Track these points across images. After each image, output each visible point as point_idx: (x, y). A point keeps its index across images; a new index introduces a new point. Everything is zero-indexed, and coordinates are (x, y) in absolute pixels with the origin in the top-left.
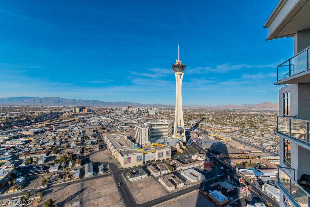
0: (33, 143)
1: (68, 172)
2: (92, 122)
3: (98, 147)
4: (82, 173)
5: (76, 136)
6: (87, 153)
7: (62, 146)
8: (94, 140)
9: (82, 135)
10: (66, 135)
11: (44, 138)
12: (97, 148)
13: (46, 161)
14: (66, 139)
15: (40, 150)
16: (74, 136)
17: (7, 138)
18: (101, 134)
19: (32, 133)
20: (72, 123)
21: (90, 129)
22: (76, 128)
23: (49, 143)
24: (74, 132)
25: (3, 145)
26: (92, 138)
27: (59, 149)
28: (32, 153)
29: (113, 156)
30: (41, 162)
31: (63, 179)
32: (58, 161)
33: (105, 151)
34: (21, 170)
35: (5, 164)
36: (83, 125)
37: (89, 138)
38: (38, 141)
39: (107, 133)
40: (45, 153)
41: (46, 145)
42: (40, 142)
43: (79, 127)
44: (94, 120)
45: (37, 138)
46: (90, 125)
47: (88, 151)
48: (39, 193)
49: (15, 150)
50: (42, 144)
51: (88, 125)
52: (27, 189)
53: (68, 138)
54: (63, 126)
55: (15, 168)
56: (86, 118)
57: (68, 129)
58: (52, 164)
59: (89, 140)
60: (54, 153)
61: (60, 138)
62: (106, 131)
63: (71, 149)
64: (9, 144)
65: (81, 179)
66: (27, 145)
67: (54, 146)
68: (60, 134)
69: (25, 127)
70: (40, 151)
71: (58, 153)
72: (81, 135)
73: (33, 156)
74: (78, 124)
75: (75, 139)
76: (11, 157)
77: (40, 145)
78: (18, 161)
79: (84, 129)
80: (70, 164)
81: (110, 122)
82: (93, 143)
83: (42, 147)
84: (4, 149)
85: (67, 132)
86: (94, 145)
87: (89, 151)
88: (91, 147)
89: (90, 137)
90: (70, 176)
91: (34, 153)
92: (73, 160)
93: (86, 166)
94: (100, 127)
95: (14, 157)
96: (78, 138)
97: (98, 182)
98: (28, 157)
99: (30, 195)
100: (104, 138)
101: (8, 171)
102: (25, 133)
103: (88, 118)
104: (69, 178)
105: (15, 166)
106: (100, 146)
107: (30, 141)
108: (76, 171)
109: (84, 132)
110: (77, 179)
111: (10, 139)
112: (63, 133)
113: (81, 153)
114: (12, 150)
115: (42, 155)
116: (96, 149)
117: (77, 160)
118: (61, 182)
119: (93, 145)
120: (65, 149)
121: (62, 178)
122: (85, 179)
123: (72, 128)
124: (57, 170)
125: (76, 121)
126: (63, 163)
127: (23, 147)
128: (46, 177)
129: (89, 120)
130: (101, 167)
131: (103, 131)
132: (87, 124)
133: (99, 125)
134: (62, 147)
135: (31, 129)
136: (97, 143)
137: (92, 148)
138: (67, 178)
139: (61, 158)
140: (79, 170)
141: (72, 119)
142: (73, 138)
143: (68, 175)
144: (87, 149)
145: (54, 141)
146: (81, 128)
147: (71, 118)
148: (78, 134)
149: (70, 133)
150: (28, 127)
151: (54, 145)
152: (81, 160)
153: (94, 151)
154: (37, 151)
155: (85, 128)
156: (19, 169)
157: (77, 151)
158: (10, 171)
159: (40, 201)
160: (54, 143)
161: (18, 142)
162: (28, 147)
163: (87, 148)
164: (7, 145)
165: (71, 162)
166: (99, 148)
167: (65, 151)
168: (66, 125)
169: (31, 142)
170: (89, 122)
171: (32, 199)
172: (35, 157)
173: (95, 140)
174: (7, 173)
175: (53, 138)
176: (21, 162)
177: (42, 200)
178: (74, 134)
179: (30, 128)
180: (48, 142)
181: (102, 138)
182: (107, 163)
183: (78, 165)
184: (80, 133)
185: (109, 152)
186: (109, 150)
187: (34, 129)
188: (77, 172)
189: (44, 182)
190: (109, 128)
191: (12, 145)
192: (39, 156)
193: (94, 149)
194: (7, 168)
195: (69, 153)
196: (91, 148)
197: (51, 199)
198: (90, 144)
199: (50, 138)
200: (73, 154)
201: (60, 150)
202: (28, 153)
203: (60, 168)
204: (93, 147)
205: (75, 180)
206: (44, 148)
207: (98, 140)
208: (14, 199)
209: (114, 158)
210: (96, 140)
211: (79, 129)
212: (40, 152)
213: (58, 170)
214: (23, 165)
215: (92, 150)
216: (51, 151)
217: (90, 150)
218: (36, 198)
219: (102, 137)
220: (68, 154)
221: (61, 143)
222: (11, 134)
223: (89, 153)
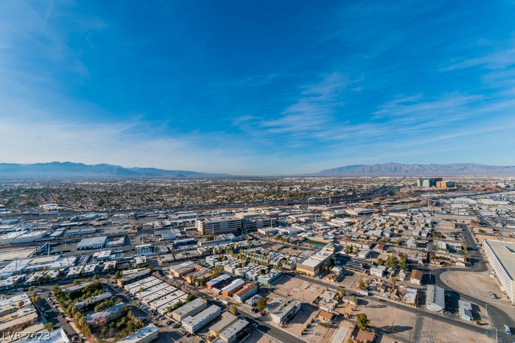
0: (356, 227)
1: (397, 286)
2: (453, 206)
3: (463, 260)
4: (421, 299)
5: (419, 229)
6: (435, 265)
7: (393, 240)
8: (455, 245)
9: (430, 229)
10: (400, 223)
11: (370, 223)
12: (460, 261)
13: (368, 256)
14: (401, 231)
15: (363, 238)
16: (415, 229)
17: (332, 215)
18: (475, 234)
19: (356, 213)
20: (415, 205)
21: (448, 220)
22: (420, 215)
23: (375, 232)
24: (416, 222)
25: (328, 223)
26: (451, 239)
27: (388, 244)
28: (353, 240)
29: (505, 293)
30: (362, 256)
31: (388, 293)
32: (383, 263)
33: (483, 275)
34: (341, 258)
35: (327, 246)
36: (434, 212)
37: (443, 237)
38: (362, 225)
39: (491, 235)
40: (368, 244)
41: (370, 233)
42: (364, 227)
43: (426, 214)
44: (460, 203)
45: (362, 222)
46: (449, 213)
47: (439, 263)
48: (353, 297)
49: (338, 231)
50: (366, 231)
51: (445, 212)
52: (343, 286)
53: (403, 229)
54: (399, 209)
55: (334, 254)
56: (443, 198)
57: (406, 215)
58: (375, 264)
59: (444, 241)
60: (379, 247)
61: (392, 227)
62: (489, 230)
63: (407, 248)
64: (333, 223)
65: (418, 309)
66: (349, 228)
67: (381, 238)
68: (393, 221)
69: (350, 205)
70: (362, 240)
71: (385, 250)
72: (428, 230)
73: (354, 244)
74: (425, 209)
75: (416, 234)
76: (333, 239)
77: (364, 232)
78: (338, 245)
79: (435, 219)
80: (402, 274)
81: (504, 213)
82: (450, 249)
83: (365, 235)
84: (329, 227)
85: (404, 220)
86: (453, 255)
87: (441, 264)
88: (446, 256)
89: (446, 235)
90: (398, 294)
91: (355, 241)
92: (406, 269)
93: (430, 289)
94: (473, 220)
95: (335, 240)
96: (420, 234)
97: (455, 333)
98: (349, 244)
99: (344, 295)
100: (481, 245)
101: (328, 255)
102: (349, 212)
103: (447, 198)
104: (397, 297)
105: (335, 251)
106: (467, 259)
107: (354, 223)
108: (409, 290)
109: (434, 223)
110: (411, 304)
111: (334, 218)
112: (397, 219)
113: (424, 261)
114: (335, 230)
115: (364, 246)
116: (457, 264)
117: (414, 272)
118: (383, 295)
119: (451, 254)
120: (396, 246)
121: (386, 291)
122: (427, 313)
123: (413, 214)
124: (381, 276)
125: (421, 203)
126: (391, 268)
127: (346, 229)
128: (364, 280)
129: (450, 202)
130: (464, 306)
131: (482, 229)
132: (443, 209)
133: (470, 215)
134: (392, 243)
135: (357, 207)
136: (462, 253)
137: (449, 259)
138: (394, 296)
139: (388, 259)
140: (415, 291)
141: (415, 199)
142: (412, 230)
143: (396, 291)
144: (438, 258)
145: (382, 229)
146: (430, 215)
147: (413, 197)
148: (423, 226)
149: (407, 222)
150: (354, 204)
151: (381, 236)
152: (421, 273)
153: (452, 267)
154: (360, 239)
155: (437, 217)
156: (339, 256)
157: (417, 255)
158: (330, 255)
159: (354, 309)
160: (382, 233)
161: (341, 222)
162: (351, 232)
163: (438, 255)
164: (332, 224)
165: (404, 272)
166: (466, 264)
167: (396, 249)
168: (404, 208)
169: (355, 226)
170: (449, 207)
171: (347, 301)
172: (355, 246)
173: (457, 245)
174: (327, 256)
175: (381, 226)
176: (341, 248)
177: (357, 309)
178: (414, 224)
179: (355, 207)
180: (374, 229)
181: (477, 245)
182: (483, 303)
183: (415, 281)
184: (427, 225)
185: (492, 279)
186: (492, 276)
187: (360, 209)
188: (412, 293)
189: (362, 286)
190: (499, 225)
191: (335, 225)
192: (360, 246)
193: (453, 262)
194: (327, 250)
195: (401, 255)
196: (445, 259)
197: (365, 315)
198: (442, 250)
199: (378, 225)
200: (409, 258)
201: (388, 246)
202: (349, 239)
203: (385, 273)
204: (449, 257)
205: (406, 305)
206: (368, 238)
207: (465, 247)
208: (330, 291)
209: (504, 298)
210: (460, 245)
211: (425, 216)
212: (363, 242)
213: (383, 276)
214: (342, 252)
215: (448, 262)
216: (376, 244)
217: (443, 261)
218: (351, 302)
219: (476, 242)
220: (399, 256)
221: (392, 236)
222: (336, 211)
223: (441, 266)
